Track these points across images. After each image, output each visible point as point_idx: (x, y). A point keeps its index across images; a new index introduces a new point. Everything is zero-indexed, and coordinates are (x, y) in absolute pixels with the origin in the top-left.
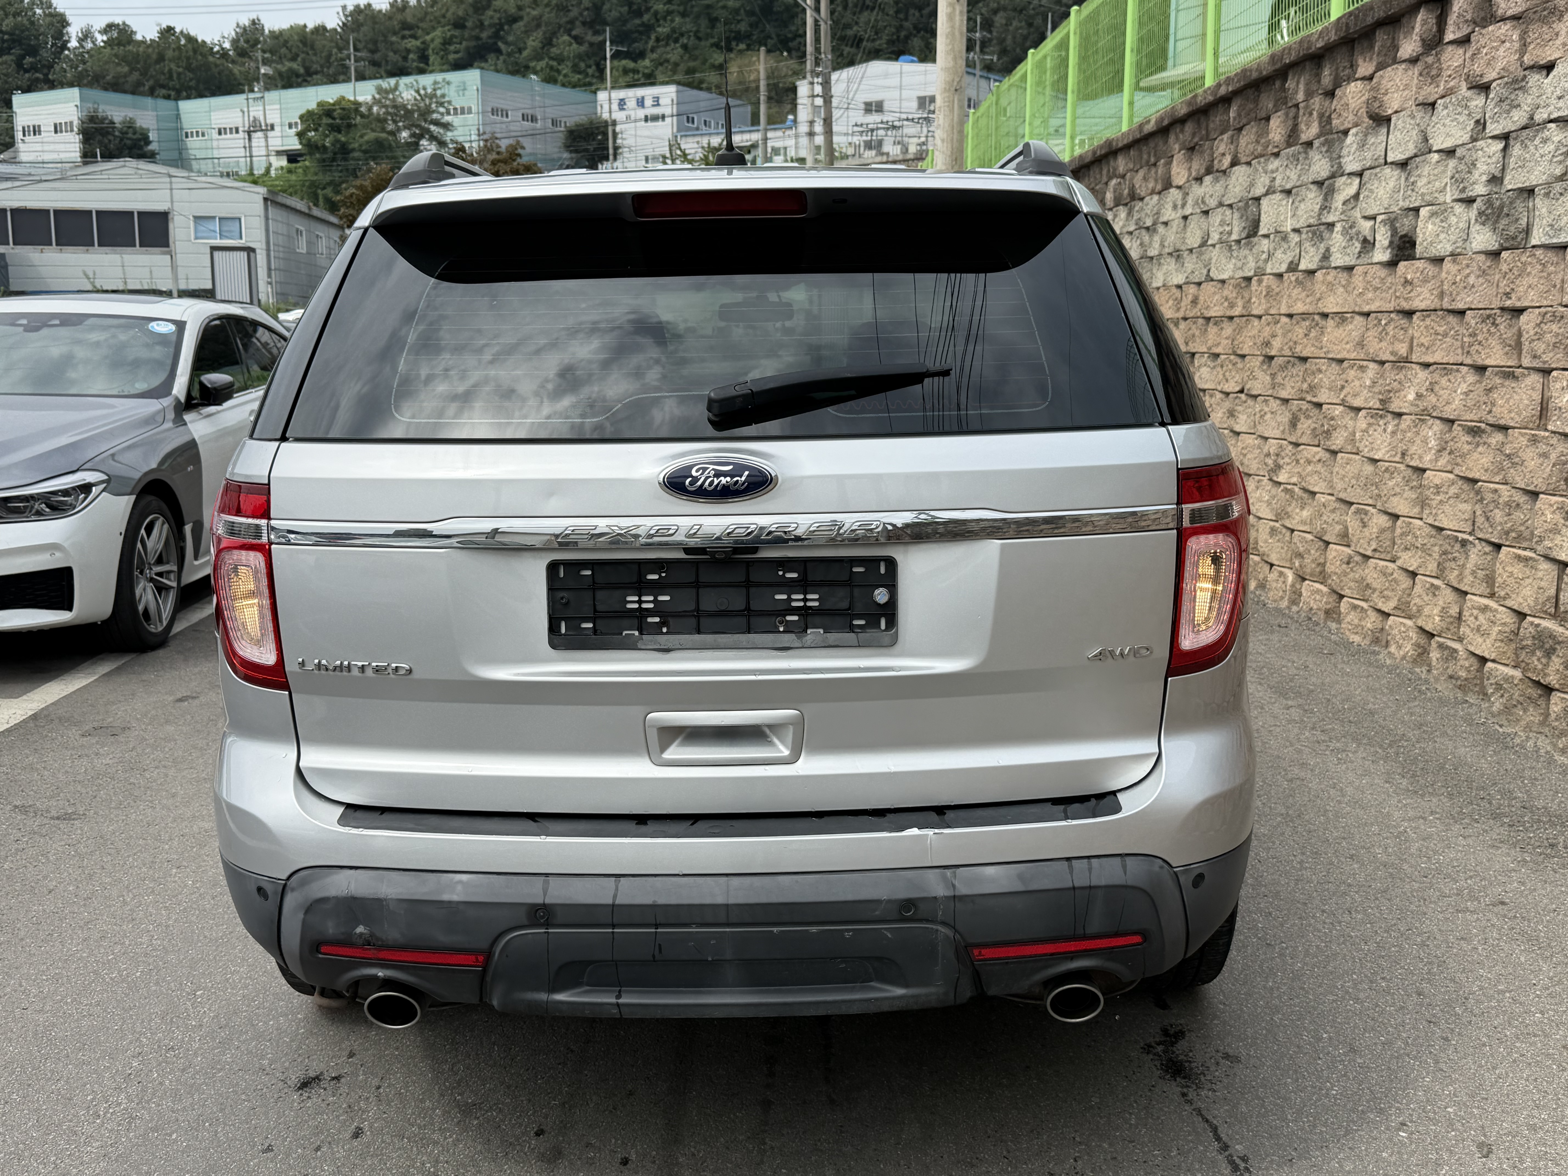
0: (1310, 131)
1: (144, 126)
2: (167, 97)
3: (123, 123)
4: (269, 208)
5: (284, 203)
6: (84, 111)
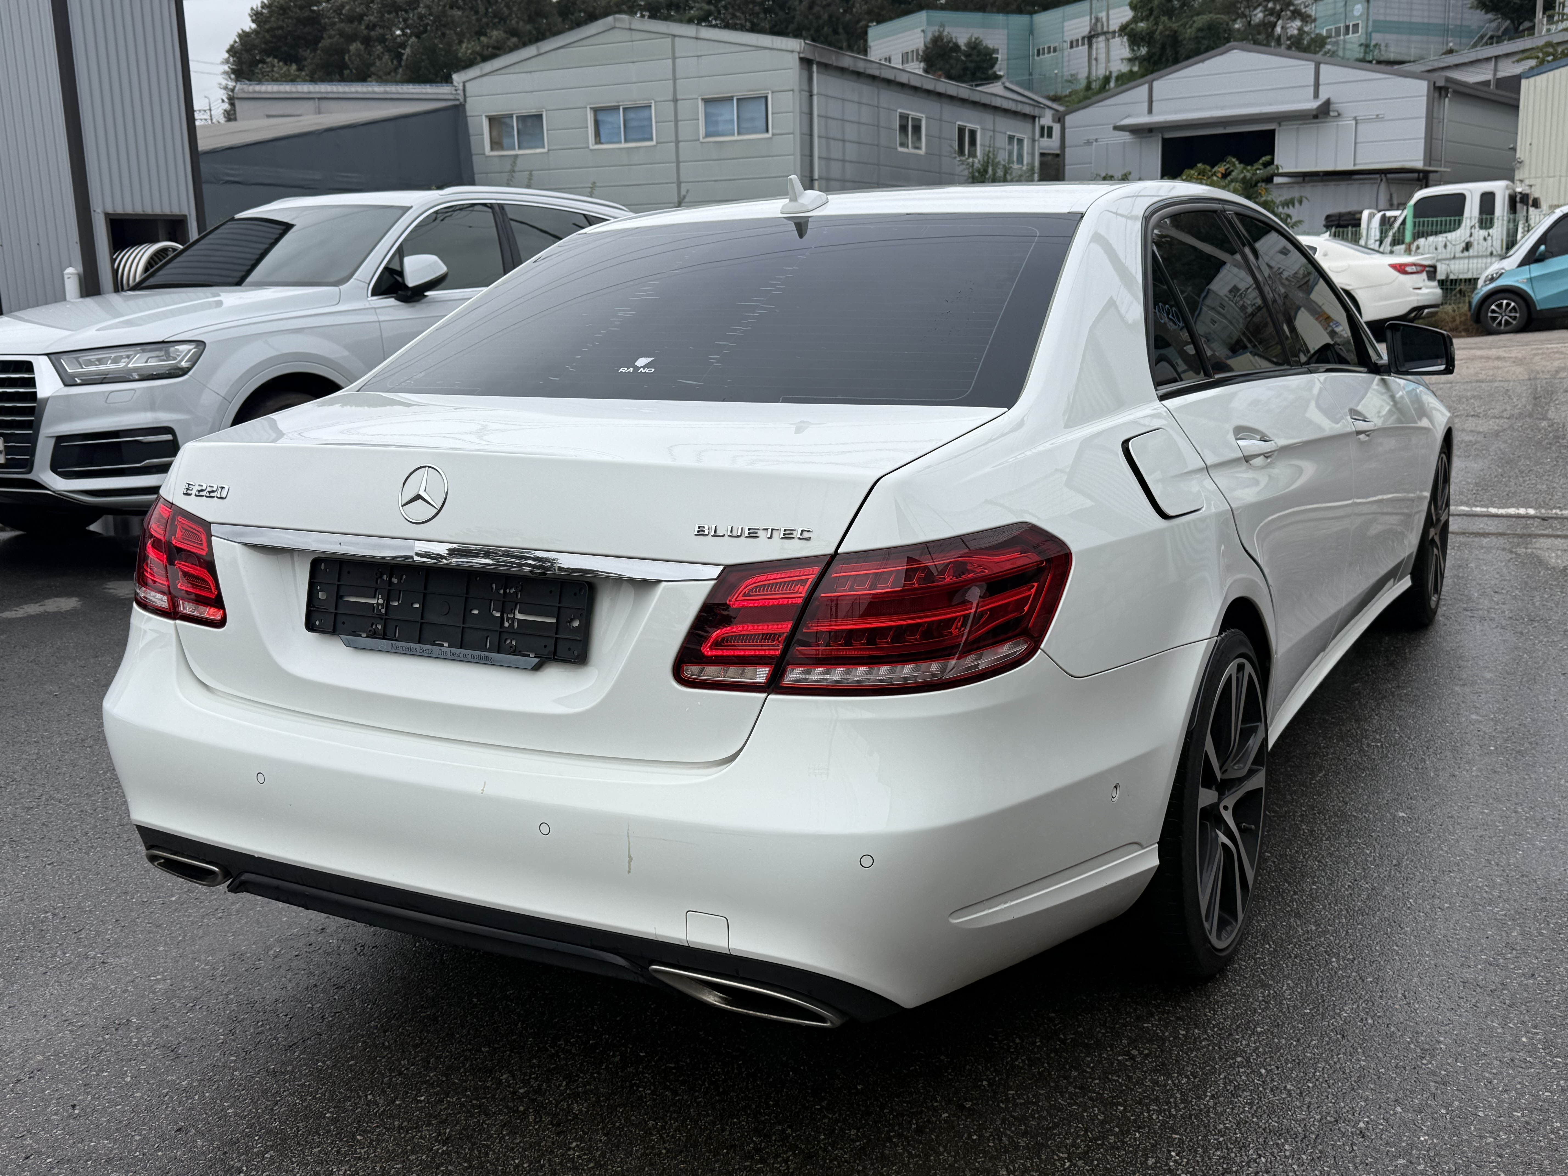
2: (1022, 11)
3: (968, 44)
4: (815, 75)
5: (862, 70)
6: (929, 36)
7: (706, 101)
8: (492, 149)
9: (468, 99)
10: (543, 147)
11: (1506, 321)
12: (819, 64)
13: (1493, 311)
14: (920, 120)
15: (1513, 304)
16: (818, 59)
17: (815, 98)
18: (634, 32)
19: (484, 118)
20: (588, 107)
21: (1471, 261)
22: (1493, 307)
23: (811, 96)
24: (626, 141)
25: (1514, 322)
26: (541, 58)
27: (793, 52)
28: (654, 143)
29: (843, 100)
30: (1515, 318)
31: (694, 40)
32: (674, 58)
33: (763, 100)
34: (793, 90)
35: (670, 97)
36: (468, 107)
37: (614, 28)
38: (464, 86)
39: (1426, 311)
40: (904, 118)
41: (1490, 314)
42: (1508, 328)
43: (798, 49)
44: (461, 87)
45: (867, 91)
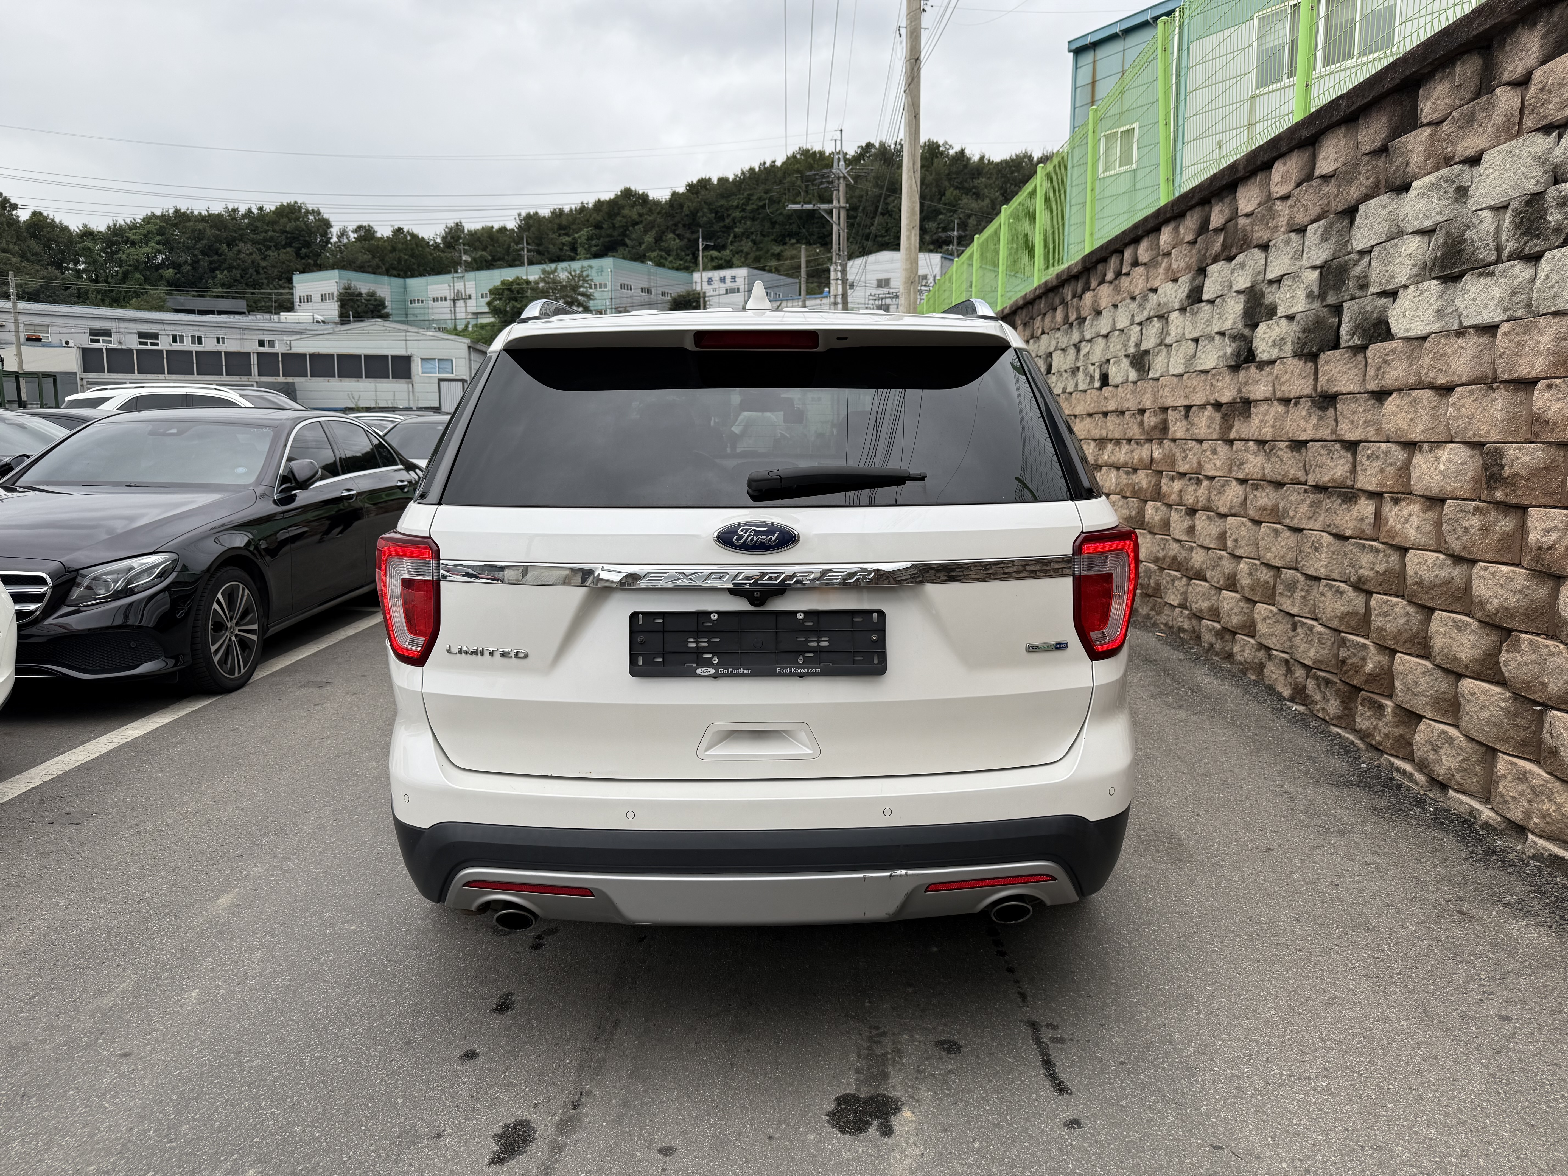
0: (1073, 317)
1: (382, 296)
2: (398, 276)
3: (367, 294)
4: (472, 353)
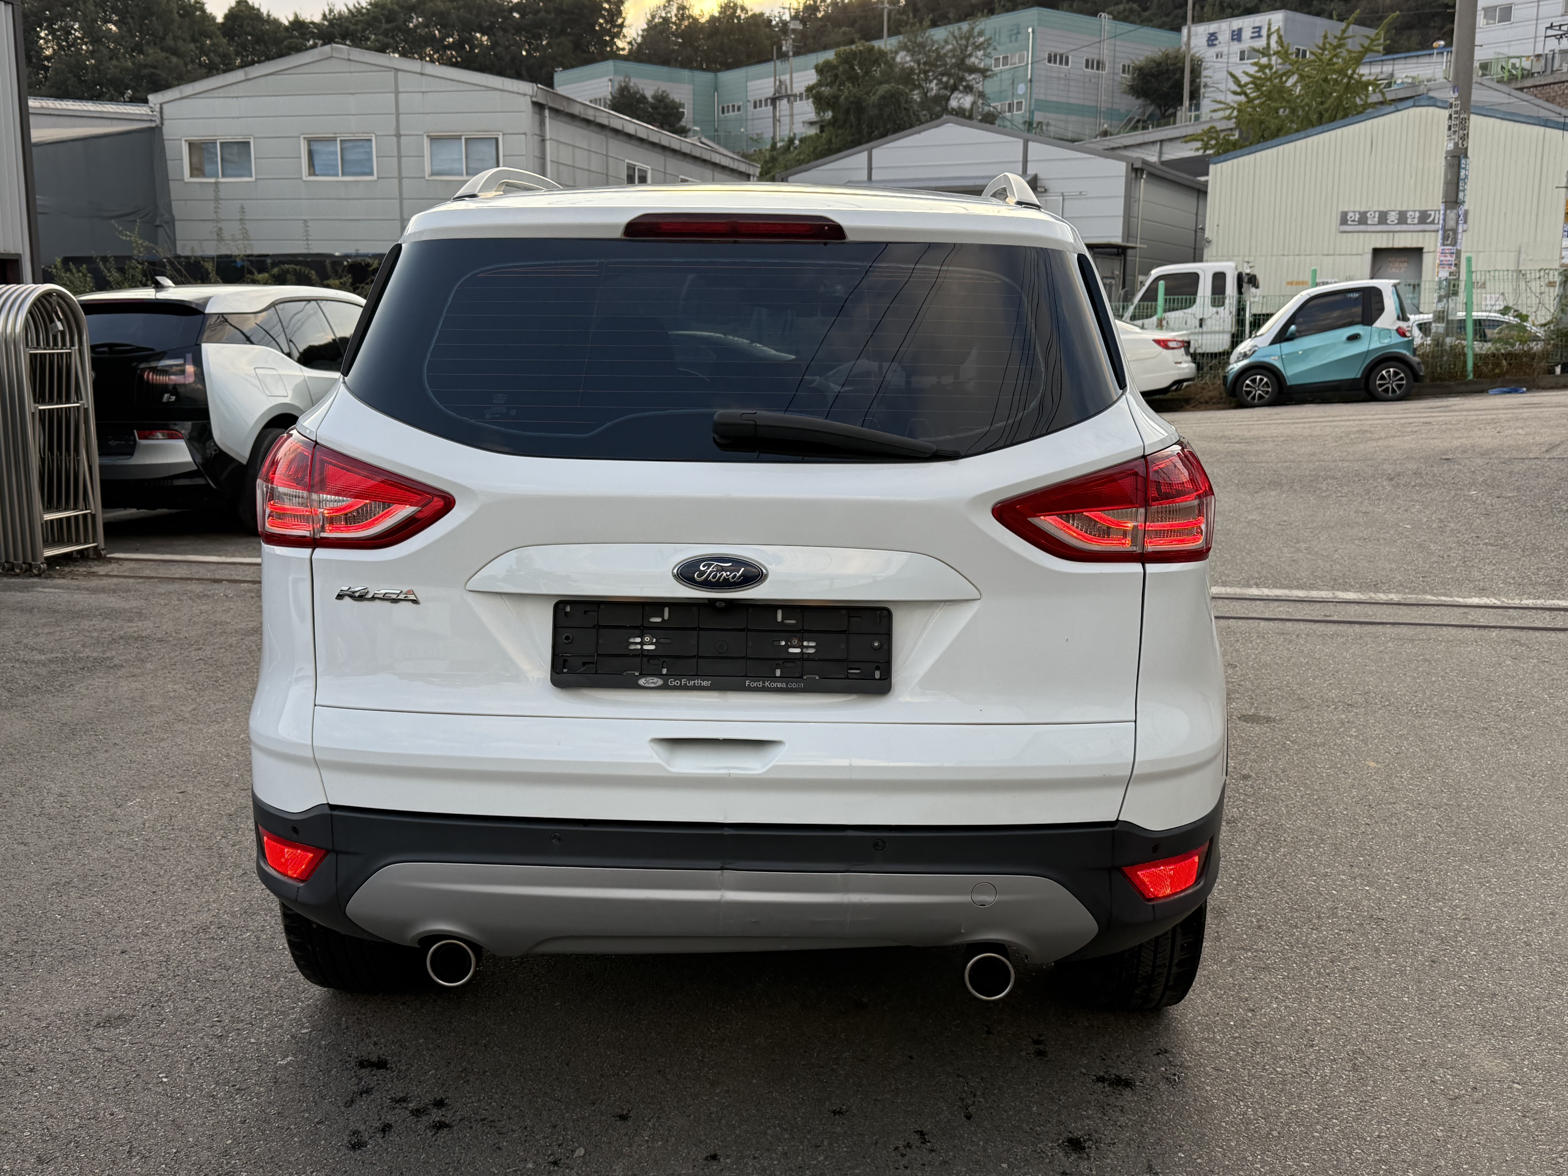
1: (679, 98)
2: (708, 69)
3: (654, 97)
4: (547, 120)
5: (592, 118)
6: (616, 86)
7: (433, 139)
8: (192, 175)
9: (165, 122)
10: (251, 176)
11: (1260, 395)
12: (551, 109)
13: (1248, 386)
14: (646, 172)
15: (1265, 380)
16: (551, 105)
17: (548, 143)
18: (352, 64)
19: (183, 142)
20: (302, 137)
21: (1205, 336)
22: (1248, 382)
23: (543, 141)
24: (343, 174)
25: (1267, 396)
26: (249, 83)
27: (525, 95)
28: (375, 177)
29: (574, 146)
30: (1267, 392)
31: (419, 76)
32: (397, 93)
33: (494, 141)
34: (525, 134)
35: (393, 132)
36: (165, 130)
37: (332, 57)
38: (161, 108)
39: (1185, 384)
40: (631, 168)
41: (1244, 389)
42: (1262, 401)
43: (530, 93)
44: (157, 109)
45: (595, 140)
